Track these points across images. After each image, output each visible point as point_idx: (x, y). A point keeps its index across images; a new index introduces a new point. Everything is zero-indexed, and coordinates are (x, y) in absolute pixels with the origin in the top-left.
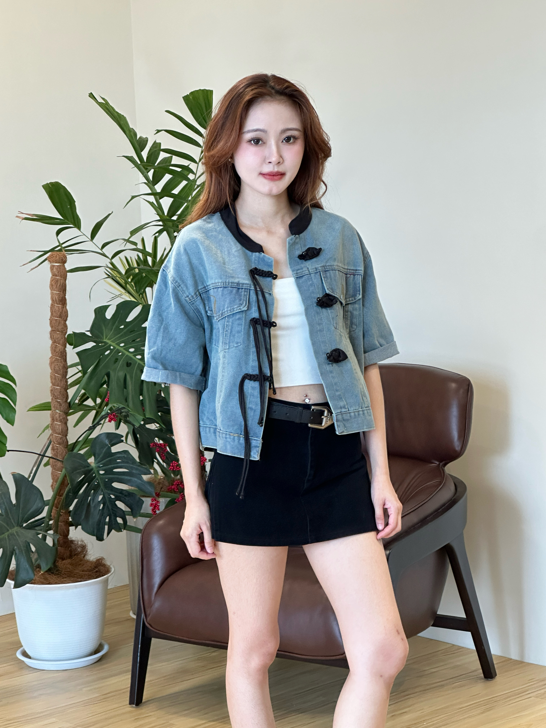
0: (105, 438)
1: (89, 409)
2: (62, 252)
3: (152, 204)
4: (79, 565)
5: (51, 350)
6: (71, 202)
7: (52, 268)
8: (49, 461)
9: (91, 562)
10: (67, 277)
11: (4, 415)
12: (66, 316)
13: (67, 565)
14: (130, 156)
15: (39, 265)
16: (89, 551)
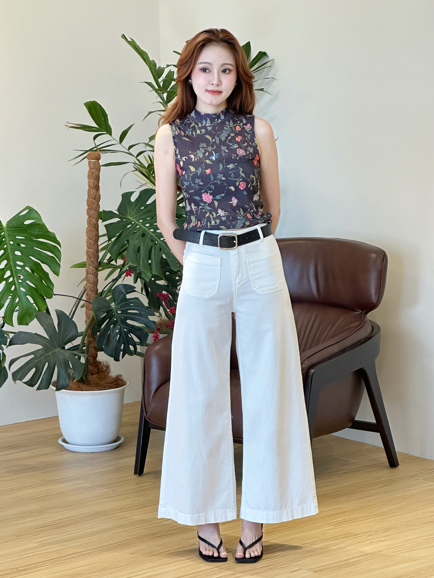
0: (122, 288)
1: (115, 268)
2: (97, 151)
4: (104, 379)
5: (87, 223)
6: (105, 115)
7: (89, 163)
8: (84, 304)
9: (113, 378)
10: (101, 170)
11: (52, 269)
12: (99, 198)
13: (95, 378)
14: (149, 82)
15: (81, 161)
16: (111, 369)
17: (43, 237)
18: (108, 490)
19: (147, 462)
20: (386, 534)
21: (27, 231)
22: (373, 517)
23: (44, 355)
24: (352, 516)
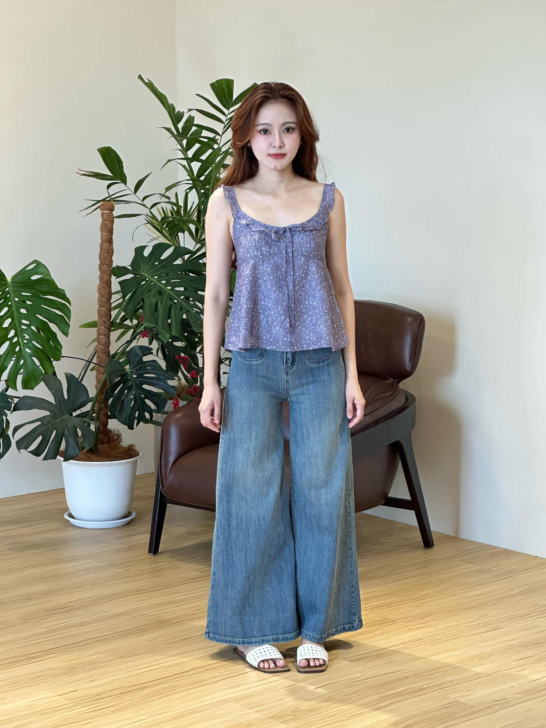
0: (137, 350)
1: (128, 328)
2: (111, 202)
3: (184, 166)
4: (115, 449)
5: (99, 279)
6: (120, 162)
7: (103, 214)
8: (94, 367)
9: (125, 448)
10: (114, 222)
11: (61, 328)
12: (112, 253)
13: (105, 448)
14: (168, 127)
15: (93, 211)
16: (123, 438)
17: (52, 294)
18: (120, 570)
19: (162, 540)
20: (425, 620)
21: (34, 287)
22: (410, 602)
23: (53, 422)
24: (387, 601)
